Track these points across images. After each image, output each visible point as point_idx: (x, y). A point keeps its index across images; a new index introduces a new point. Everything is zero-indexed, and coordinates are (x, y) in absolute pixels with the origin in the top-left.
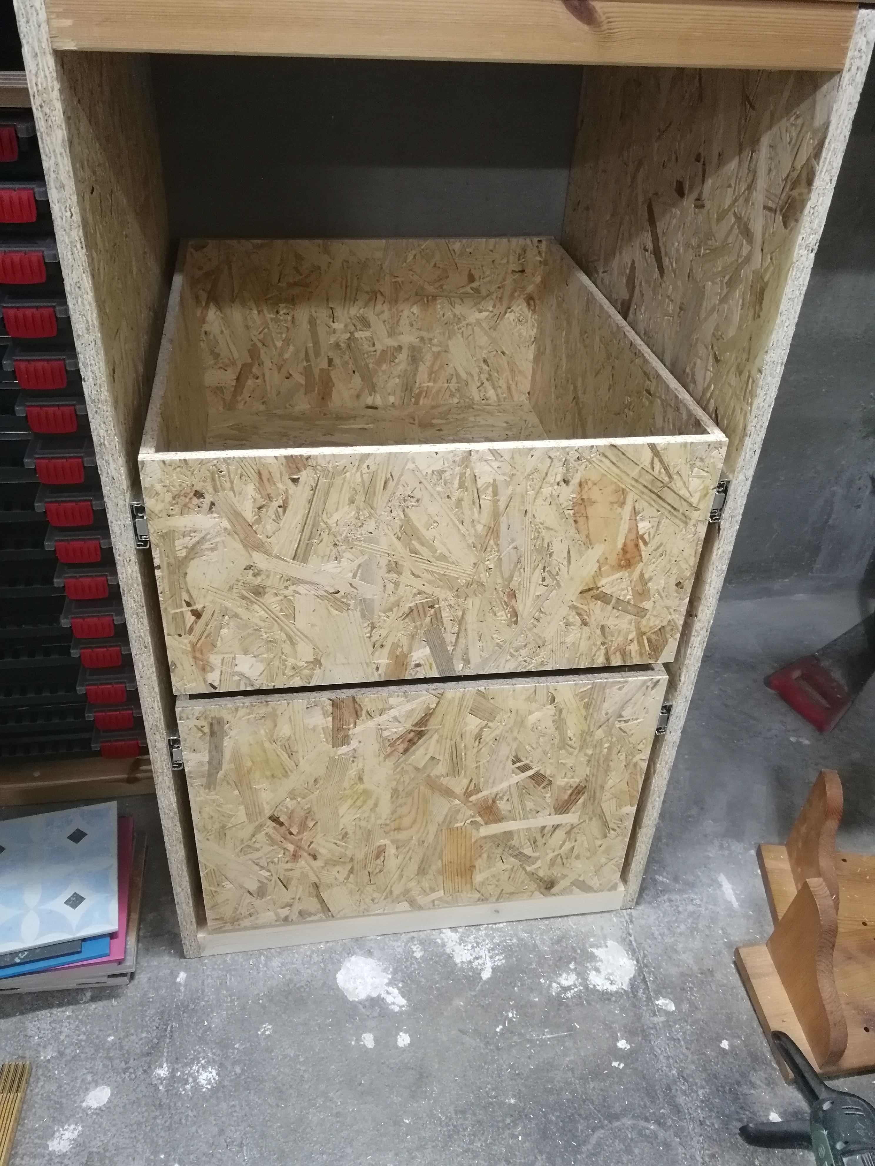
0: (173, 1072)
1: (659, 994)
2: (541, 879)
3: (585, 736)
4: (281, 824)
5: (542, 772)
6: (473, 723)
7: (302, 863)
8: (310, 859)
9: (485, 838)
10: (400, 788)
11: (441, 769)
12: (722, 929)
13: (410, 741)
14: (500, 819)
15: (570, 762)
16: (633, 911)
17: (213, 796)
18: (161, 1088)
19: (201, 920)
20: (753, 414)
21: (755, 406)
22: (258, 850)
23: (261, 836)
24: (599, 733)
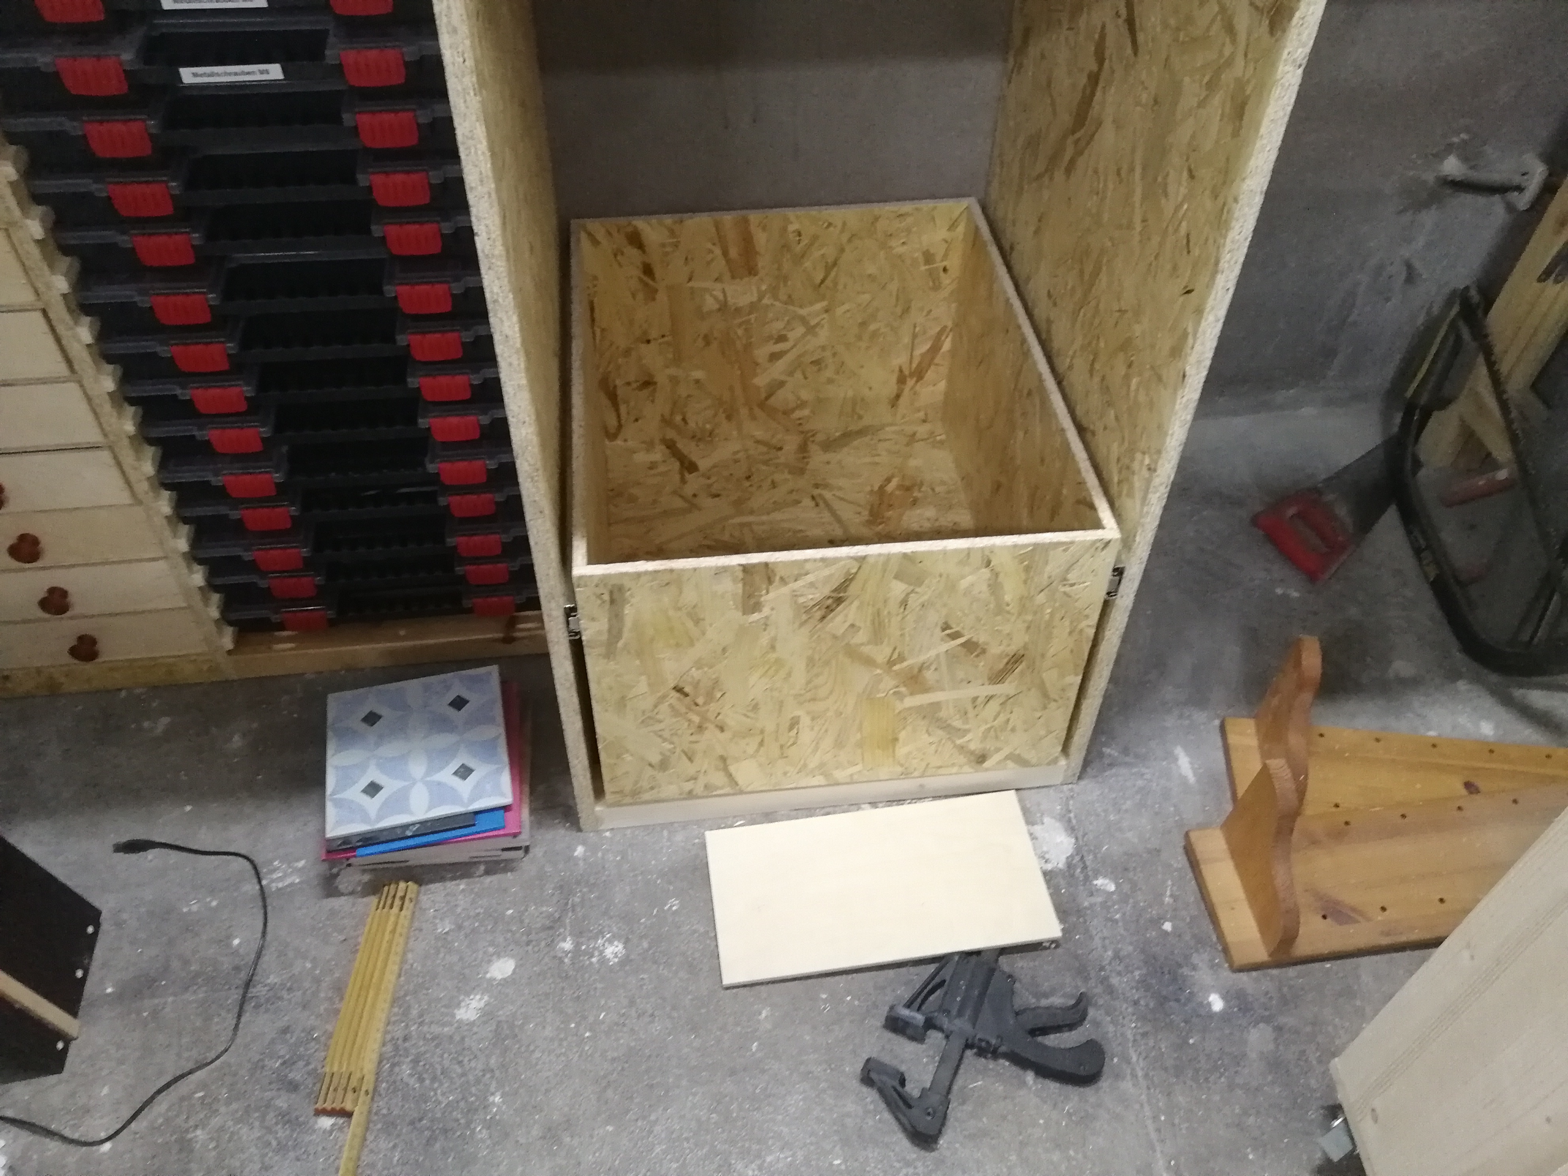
0: (577, 945)
1: (1097, 874)
2: (972, 753)
3: (1024, 602)
4: (686, 695)
5: (974, 640)
6: (898, 589)
7: (707, 735)
8: (717, 732)
9: (910, 709)
10: (817, 657)
11: (861, 637)
12: (1175, 806)
13: (828, 607)
14: (926, 690)
15: (1007, 629)
16: (1074, 786)
17: (612, 665)
18: (566, 960)
19: (599, 791)
20: (1227, 249)
21: (1228, 240)
22: (660, 721)
23: (664, 707)
24: (1041, 598)
